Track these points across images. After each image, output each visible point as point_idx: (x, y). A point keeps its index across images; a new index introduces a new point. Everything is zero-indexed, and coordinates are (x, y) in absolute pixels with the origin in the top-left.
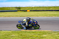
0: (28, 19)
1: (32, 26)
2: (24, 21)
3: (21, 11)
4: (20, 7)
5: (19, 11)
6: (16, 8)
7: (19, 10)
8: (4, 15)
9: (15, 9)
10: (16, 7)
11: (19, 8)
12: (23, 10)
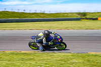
0: (46, 32)
1: (54, 44)
2: (40, 37)
3: (87, 19)
4: (86, 12)
5: (83, 19)
6: (79, 14)
7: (84, 17)
8: (59, 26)
9: (77, 15)
10: (78, 12)
11: (84, 14)
12: (91, 17)
